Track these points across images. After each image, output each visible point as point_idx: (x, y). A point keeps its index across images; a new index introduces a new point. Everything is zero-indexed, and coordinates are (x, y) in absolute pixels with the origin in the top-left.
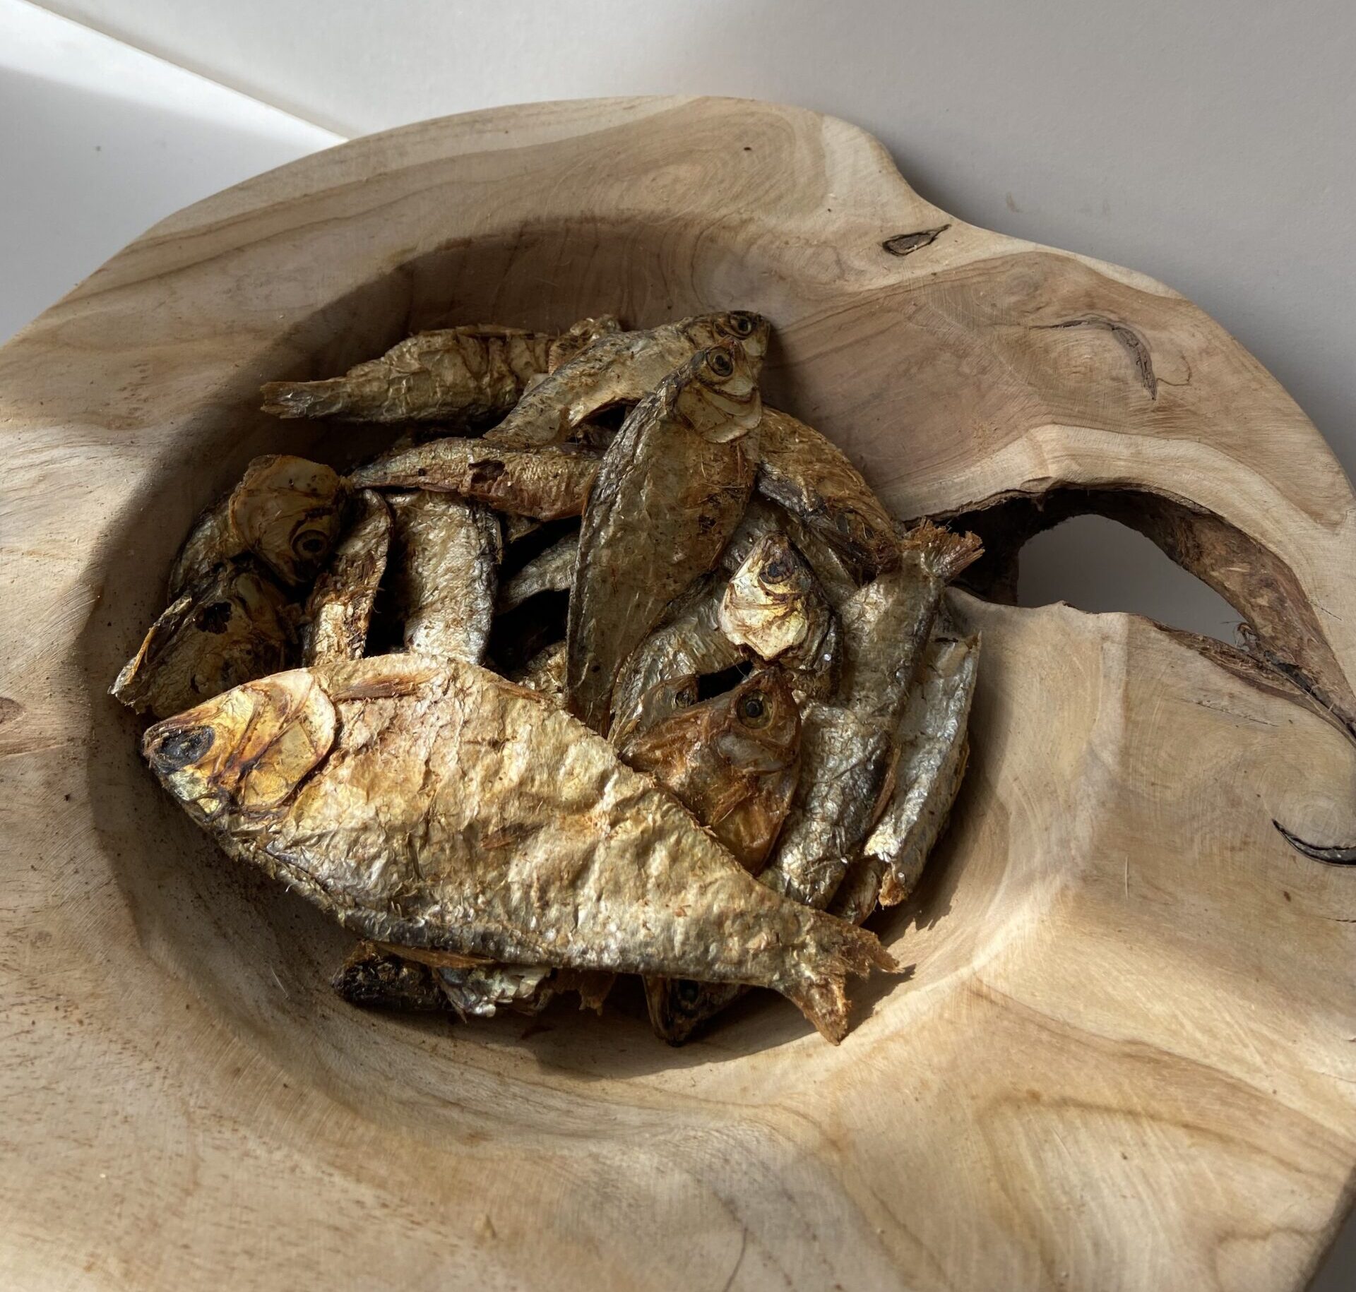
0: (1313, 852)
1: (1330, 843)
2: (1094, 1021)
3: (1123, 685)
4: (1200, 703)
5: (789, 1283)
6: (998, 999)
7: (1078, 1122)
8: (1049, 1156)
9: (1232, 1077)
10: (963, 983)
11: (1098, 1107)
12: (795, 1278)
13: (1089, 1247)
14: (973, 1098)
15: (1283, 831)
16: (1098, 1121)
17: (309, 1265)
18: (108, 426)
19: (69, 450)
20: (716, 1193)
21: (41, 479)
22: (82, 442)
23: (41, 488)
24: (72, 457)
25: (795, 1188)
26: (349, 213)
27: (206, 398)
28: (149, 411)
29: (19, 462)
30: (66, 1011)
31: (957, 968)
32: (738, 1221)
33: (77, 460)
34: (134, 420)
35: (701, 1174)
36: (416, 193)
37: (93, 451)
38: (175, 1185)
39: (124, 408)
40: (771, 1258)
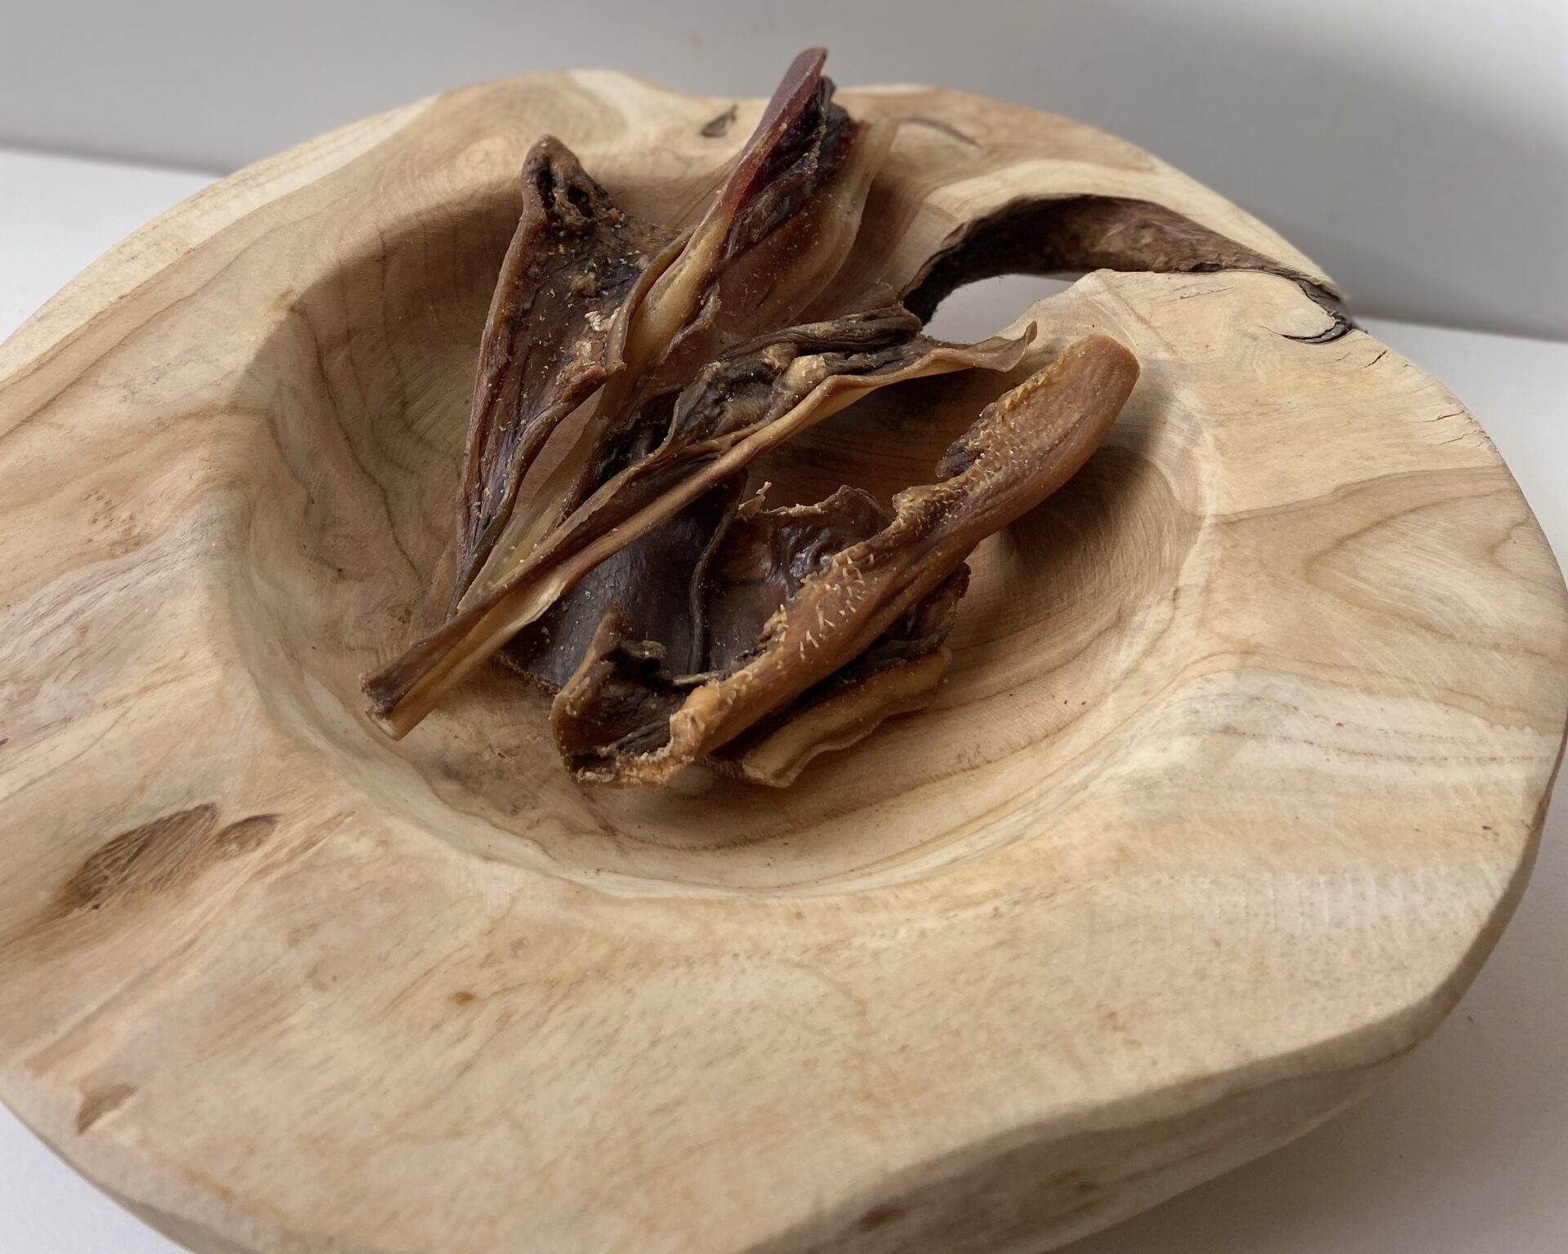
0: (1318, 339)
1: (1322, 331)
2: (1310, 491)
3: (1130, 311)
4: (1182, 298)
5: (1312, 743)
6: (1245, 516)
7: (1358, 546)
8: (1364, 574)
9: (1404, 473)
10: (1216, 525)
11: (1359, 532)
12: (1311, 738)
13: (1435, 603)
14: (1293, 573)
15: (1292, 338)
16: (1368, 538)
17: (1008, 982)
18: (112, 556)
19: (89, 595)
20: (1213, 731)
21: (84, 630)
22: (96, 581)
23: (92, 637)
24: (101, 597)
25: (1254, 692)
26: (189, 292)
27: (198, 486)
28: (146, 525)
29: (37, 632)
30: (606, 978)
31: (1199, 529)
32: (1244, 734)
33: (109, 597)
34: (137, 539)
35: (1190, 730)
36: (244, 251)
37: (119, 581)
38: (846, 1017)
39: (114, 534)
40: (1285, 739)
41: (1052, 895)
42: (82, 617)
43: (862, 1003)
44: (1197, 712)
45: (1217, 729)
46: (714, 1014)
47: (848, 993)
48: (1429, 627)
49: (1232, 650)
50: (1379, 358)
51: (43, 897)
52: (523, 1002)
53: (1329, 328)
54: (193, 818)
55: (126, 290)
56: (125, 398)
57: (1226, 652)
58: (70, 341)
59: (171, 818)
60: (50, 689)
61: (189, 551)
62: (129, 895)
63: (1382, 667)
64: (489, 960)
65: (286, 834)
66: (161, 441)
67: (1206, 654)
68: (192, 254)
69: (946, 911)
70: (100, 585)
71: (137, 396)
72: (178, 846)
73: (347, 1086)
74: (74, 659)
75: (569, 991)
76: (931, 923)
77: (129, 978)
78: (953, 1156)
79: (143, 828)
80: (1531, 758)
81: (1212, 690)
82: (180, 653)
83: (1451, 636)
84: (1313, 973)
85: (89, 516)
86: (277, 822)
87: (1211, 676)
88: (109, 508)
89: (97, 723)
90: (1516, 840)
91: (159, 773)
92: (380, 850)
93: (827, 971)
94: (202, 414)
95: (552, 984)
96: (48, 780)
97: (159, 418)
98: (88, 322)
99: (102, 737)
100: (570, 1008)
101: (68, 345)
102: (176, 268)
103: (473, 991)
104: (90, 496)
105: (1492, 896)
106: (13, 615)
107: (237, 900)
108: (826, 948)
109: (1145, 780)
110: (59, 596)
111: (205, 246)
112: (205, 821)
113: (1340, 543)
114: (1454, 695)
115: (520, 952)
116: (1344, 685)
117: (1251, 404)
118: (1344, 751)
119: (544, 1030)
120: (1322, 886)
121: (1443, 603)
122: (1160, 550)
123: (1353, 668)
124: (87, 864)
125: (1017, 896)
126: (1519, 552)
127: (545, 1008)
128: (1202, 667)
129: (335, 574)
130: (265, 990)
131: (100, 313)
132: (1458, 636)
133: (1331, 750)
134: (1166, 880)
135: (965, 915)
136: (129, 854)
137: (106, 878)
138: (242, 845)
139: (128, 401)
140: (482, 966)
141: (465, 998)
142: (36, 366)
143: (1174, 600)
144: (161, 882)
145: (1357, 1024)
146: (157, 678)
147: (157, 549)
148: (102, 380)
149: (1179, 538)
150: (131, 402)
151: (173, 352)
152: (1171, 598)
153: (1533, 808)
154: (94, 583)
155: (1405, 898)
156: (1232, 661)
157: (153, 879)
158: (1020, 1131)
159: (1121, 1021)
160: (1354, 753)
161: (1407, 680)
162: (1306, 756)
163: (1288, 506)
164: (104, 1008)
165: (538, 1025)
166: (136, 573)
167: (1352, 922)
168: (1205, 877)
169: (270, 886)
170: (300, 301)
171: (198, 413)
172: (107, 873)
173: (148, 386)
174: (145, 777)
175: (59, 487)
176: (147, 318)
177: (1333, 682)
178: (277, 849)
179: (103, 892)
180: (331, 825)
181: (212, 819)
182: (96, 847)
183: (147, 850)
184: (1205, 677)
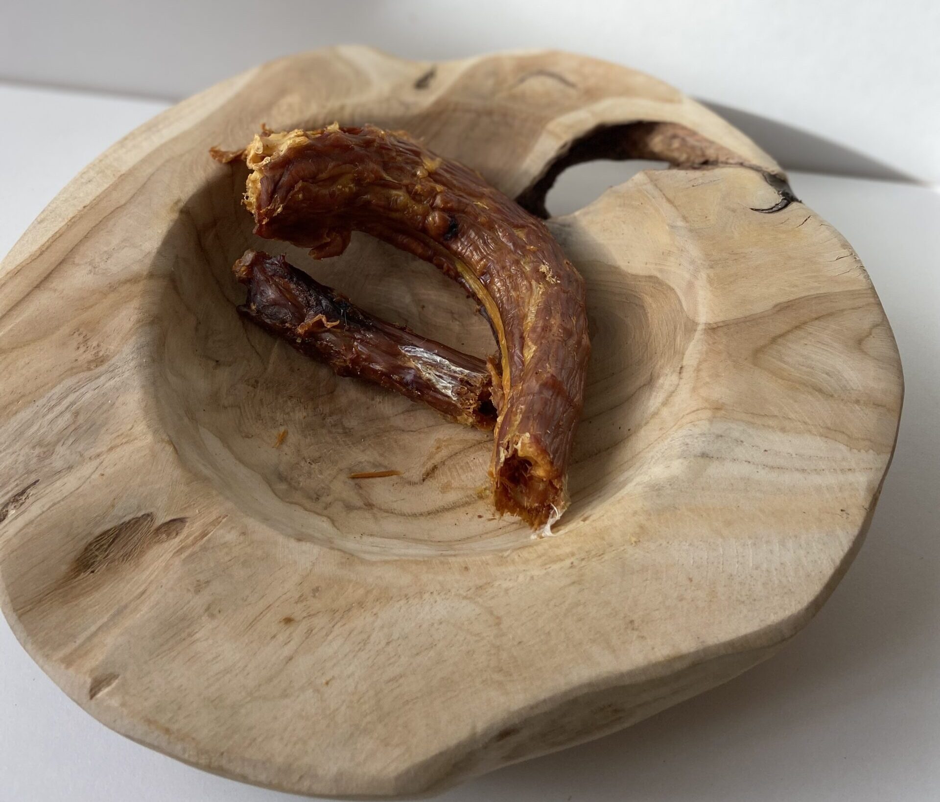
0: (771, 211)
1: (773, 205)
2: (759, 308)
3: (662, 196)
4: (693, 186)
5: (749, 462)
6: (721, 324)
7: (784, 342)
8: (786, 359)
9: (814, 295)
10: (705, 329)
11: (786, 333)
12: (750, 459)
13: (825, 376)
14: (746, 359)
15: (756, 210)
16: (790, 337)
17: (577, 604)
18: (89, 369)
19: (77, 393)
20: (695, 456)
21: (76, 414)
22: (81, 385)
23: (81, 419)
24: (83, 394)
25: (720, 433)
26: (123, 202)
27: (134, 325)
28: (107, 349)
29: (50, 416)
30: (363, 608)
31: (695, 330)
32: (712, 457)
33: (88, 394)
34: (102, 358)
35: (683, 456)
36: (153, 175)
37: (93, 385)
38: (490, 626)
39: (89, 356)
40: (735, 460)
41: (603, 554)
42: (74, 406)
43: (498, 618)
44: (687, 444)
45: (698, 455)
46: (420, 627)
47: (492, 613)
48: (820, 391)
49: (709, 406)
50: (805, 221)
51: (64, 568)
52: (320, 622)
53: (777, 203)
54: (141, 521)
55: (87, 202)
56: (91, 271)
57: (705, 408)
58: (58, 235)
59: (130, 521)
60: (61, 450)
61: (131, 365)
62: (109, 565)
63: (792, 416)
64: (301, 599)
65: (191, 529)
66: (112, 297)
67: (694, 409)
68: (123, 178)
69: (546, 564)
70: (83, 387)
71: (97, 269)
72: (135, 536)
73: (227, 671)
74: (72, 432)
75: (343, 615)
76: (537, 572)
77: (111, 612)
78: (545, 701)
79: (115, 528)
80: (871, 469)
81: (697, 431)
82: (129, 426)
83: (832, 396)
84: (741, 596)
85: (75, 345)
86: (187, 522)
87: (697, 423)
88: (86, 340)
89: (86, 470)
90: (858, 517)
91: (122, 497)
92: (242, 538)
93: (480, 600)
94: (133, 280)
95: (334, 611)
96: (62, 503)
97: (110, 283)
98: (67, 223)
99: (90, 477)
100: (344, 625)
101: (57, 238)
102: (115, 187)
103: (292, 617)
104: (75, 332)
105: (843, 550)
106: (37, 406)
107: (167, 568)
108: (480, 588)
109: (657, 485)
110: (62, 394)
111: (131, 172)
112: (148, 523)
113: (774, 340)
114: (830, 432)
115: (317, 594)
116: (769, 427)
117: (729, 253)
118: (767, 466)
119: (330, 637)
120: (750, 546)
121: (830, 376)
122: (675, 339)
123: (776, 416)
124: (86, 549)
125: (583, 555)
126: (876, 344)
127: (331, 625)
128: (692, 417)
129: (214, 363)
130: (183, 619)
131: (73, 217)
132: (836, 396)
133: (760, 466)
134: (664, 543)
135: (556, 566)
136: (108, 542)
137: (97, 556)
138: (168, 535)
139: (92, 274)
140: (296, 603)
141: (288, 621)
142: (39, 253)
143: (680, 373)
144: (127, 556)
145: (763, 625)
146: (118, 441)
147: (113, 364)
148: (77, 261)
149: (685, 334)
150: (94, 274)
151: (115, 241)
152: (678, 371)
153: (870, 498)
154: (79, 386)
155: (794, 552)
156: (708, 414)
157: (122, 555)
158: (580, 687)
159: (636, 624)
160: (772, 468)
161: (805, 423)
162: (745, 470)
163: (746, 318)
164: (100, 628)
165: (327, 635)
166: (103, 379)
167: (765, 566)
168: (686, 542)
169: (184, 560)
170: (186, 206)
171: (132, 279)
172: (97, 553)
173: (103, 263)
174: (114, 499)
175: (58, 327)
176: (100, 219)
177: (764, 425)
178: (187, 537)
179: (96, 563)
180: (216, 522)
181: (152, 521)
182: (90, 539)
183: (118, 539)
184: (692, 423)
